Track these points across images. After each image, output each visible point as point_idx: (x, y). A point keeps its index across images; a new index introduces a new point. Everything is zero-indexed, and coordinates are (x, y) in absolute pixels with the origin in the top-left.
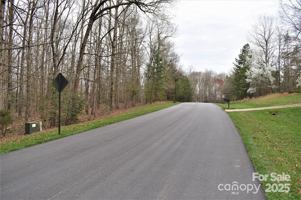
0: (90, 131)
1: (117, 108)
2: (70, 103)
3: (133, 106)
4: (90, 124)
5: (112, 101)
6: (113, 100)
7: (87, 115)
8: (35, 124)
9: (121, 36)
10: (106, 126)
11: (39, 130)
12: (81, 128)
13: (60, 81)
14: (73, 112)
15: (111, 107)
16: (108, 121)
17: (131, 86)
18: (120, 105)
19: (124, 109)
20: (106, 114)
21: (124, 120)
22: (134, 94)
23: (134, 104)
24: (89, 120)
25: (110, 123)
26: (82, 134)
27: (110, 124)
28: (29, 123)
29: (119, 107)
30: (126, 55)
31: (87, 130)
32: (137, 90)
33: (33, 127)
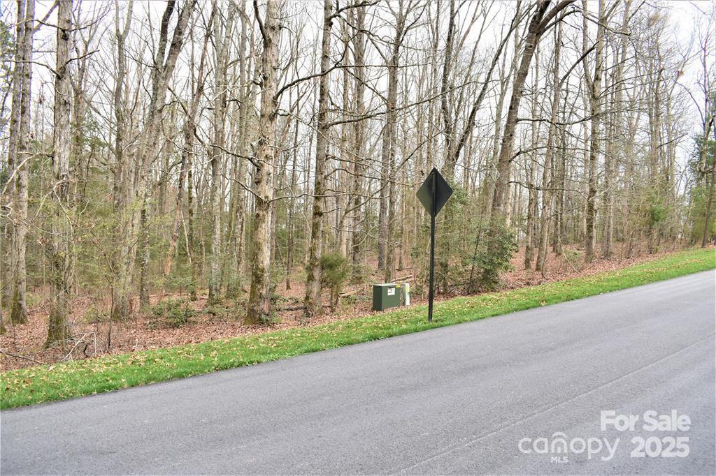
0: (509, 317)
1: (607, 255)
2: (480, 242)
3: (651, 251)
4: (516, 297)
5: (591, 238)
6: (595, 234)
7: (526, 272)
8: (394, 289)
9: (618, 67)
10: (555, 305)
11: (404, 304)
12: (490, 304)
13: (434, 188)
14: (484, 263)
15: (589, 252)
16: (566, 290)
17: (643, 198)
18: (616, 248)
19: (625, 261)
20: (574, 271)
21: (611, 291)
22: (653, 218)
23: (654, 246)
24: (528, 284)
25: (569, 298)
26: (483, 322)
27: (569, 300)
28: (381, 287)
29: (612, 253)
30: (636, 115)
31: (501, 314)
32: (663, 208)
33: (389, 294)
